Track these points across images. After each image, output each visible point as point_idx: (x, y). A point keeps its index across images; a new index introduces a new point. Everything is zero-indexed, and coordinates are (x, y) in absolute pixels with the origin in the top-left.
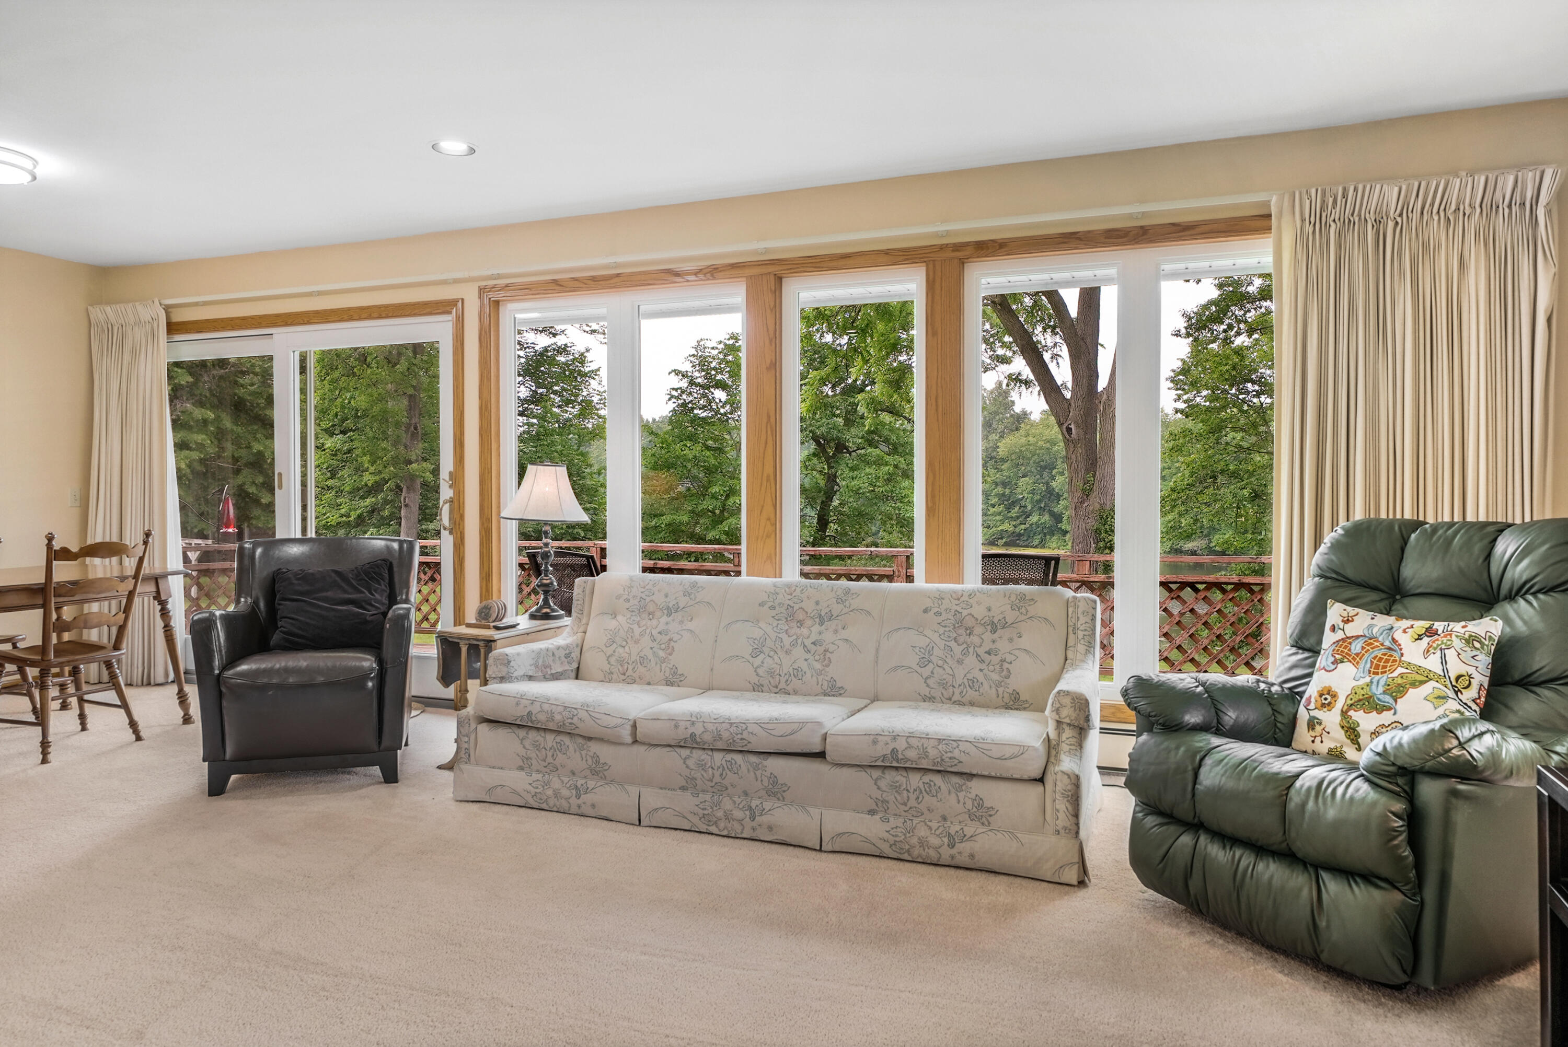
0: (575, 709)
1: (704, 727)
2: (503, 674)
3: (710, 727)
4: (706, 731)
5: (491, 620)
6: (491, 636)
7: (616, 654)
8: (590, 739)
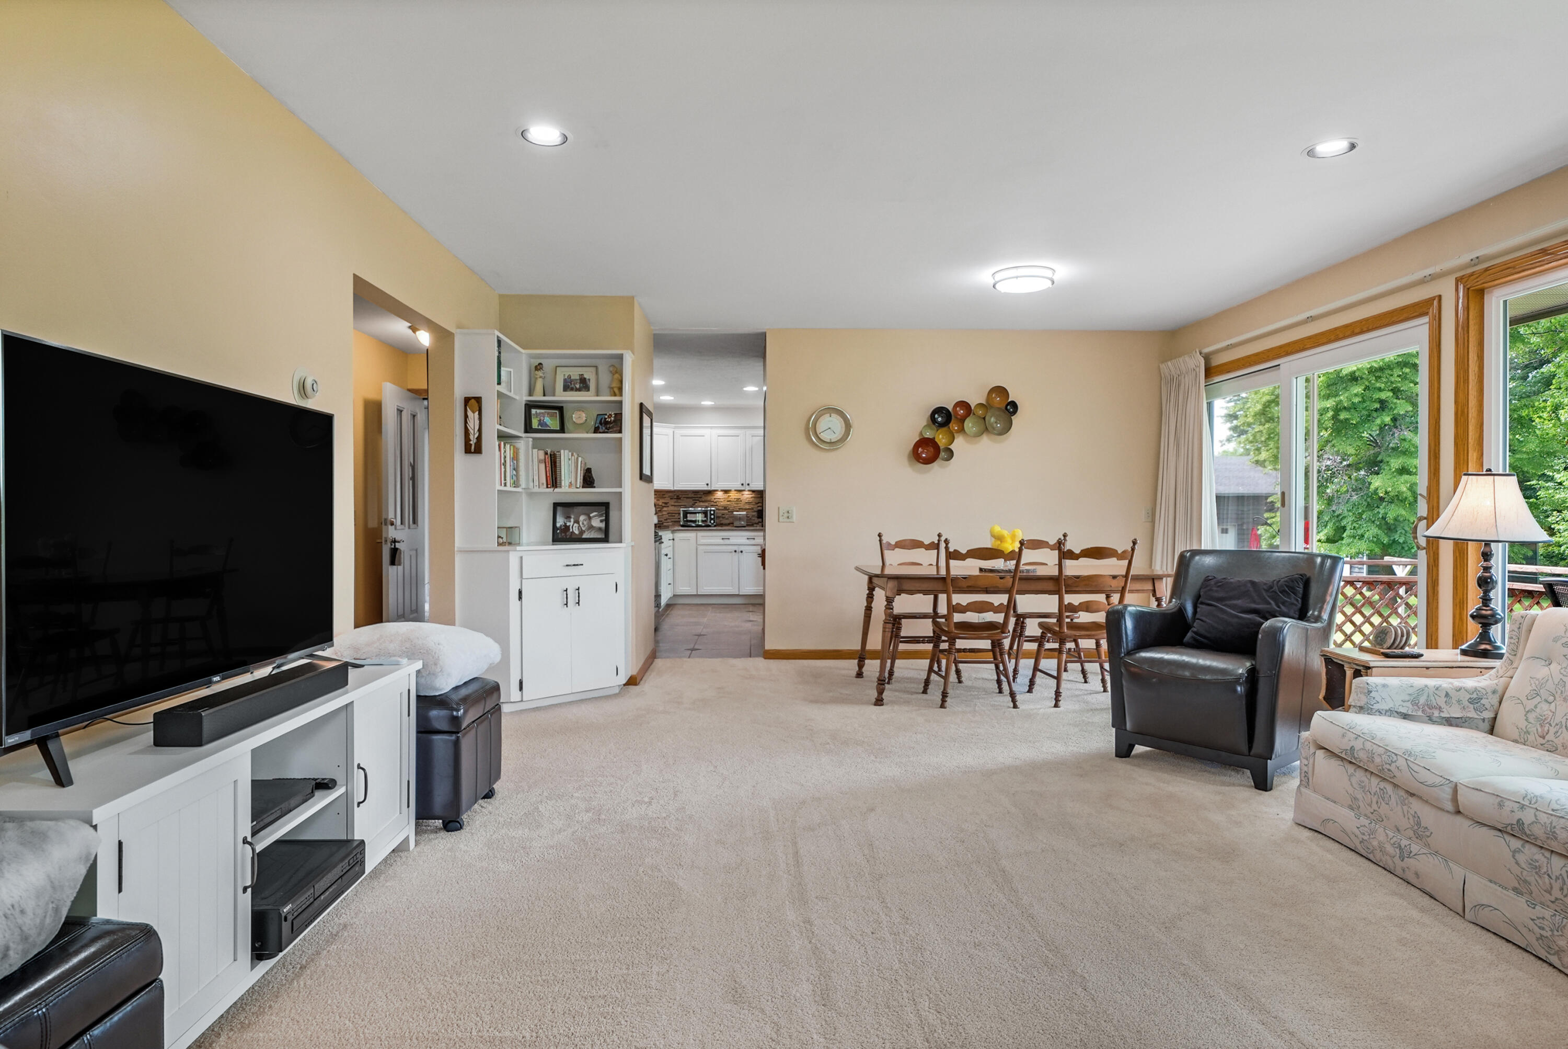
0: (1396, 755)
1: (1536, 816)
2: (1362, 704)
3: (1543, 818)
4: (1537, 822)
5: (1385, 646)
6: (1367, 662)
7: (1538, 710)
8: (1412, 795)
